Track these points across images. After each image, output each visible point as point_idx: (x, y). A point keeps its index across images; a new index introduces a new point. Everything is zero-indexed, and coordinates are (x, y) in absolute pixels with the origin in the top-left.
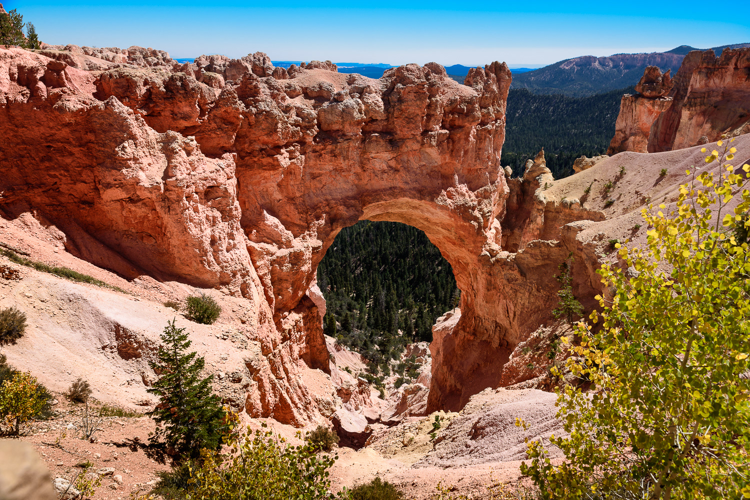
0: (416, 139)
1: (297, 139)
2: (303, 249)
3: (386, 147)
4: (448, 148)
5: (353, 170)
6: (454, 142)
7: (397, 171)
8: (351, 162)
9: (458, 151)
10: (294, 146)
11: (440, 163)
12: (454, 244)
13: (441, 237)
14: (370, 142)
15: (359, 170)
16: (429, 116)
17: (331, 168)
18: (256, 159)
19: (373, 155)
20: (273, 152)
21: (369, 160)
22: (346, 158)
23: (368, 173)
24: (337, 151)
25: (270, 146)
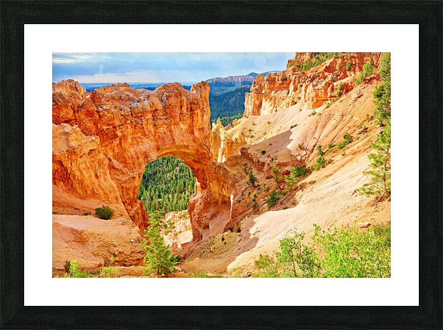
2: (135, 176)
5: (151, 134)
6: (193, 117)
8: (149, 131)
9: (195, 121)
10: (122, 126)
11: (188, 127)
12: (197, 162)
13: (190, 160)
16: (181, 107)
20: (114, 129)
21: (157, 129)
23: (157, 135)
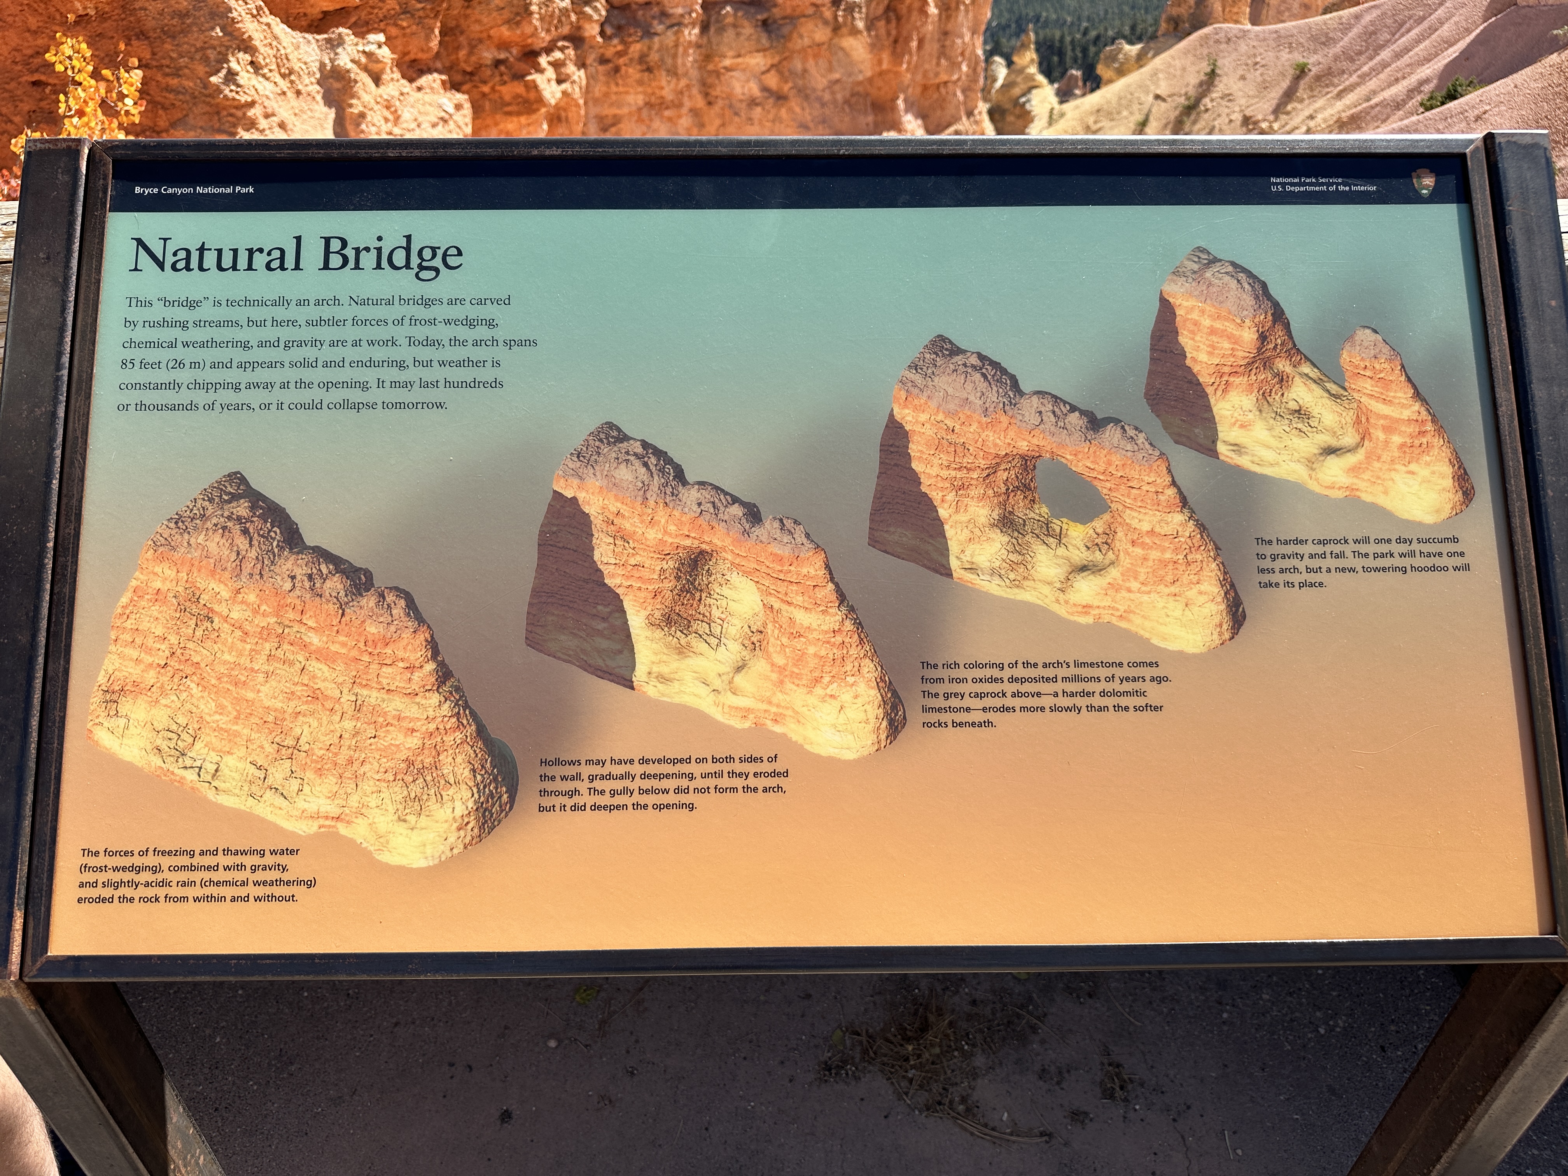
0: (821, 17)
1: (566, 30)
3: (758, 41)
4: (889, 34)
5: (687, 104)
6: (899, 19)
7: (780, 98)
8: (683, 83)
9: (908, 39)
10: (562, 49)
11: (869, 74)
14: (721, 30)
15: (700, 102)
17: (640, 100)
18: (486, 89)
19: (727, 62)
20: (522, 66)
21: (718, 74)
22: (673, 72)
23: (717, 108)
24: (654, 57)
25: (515, 51)
